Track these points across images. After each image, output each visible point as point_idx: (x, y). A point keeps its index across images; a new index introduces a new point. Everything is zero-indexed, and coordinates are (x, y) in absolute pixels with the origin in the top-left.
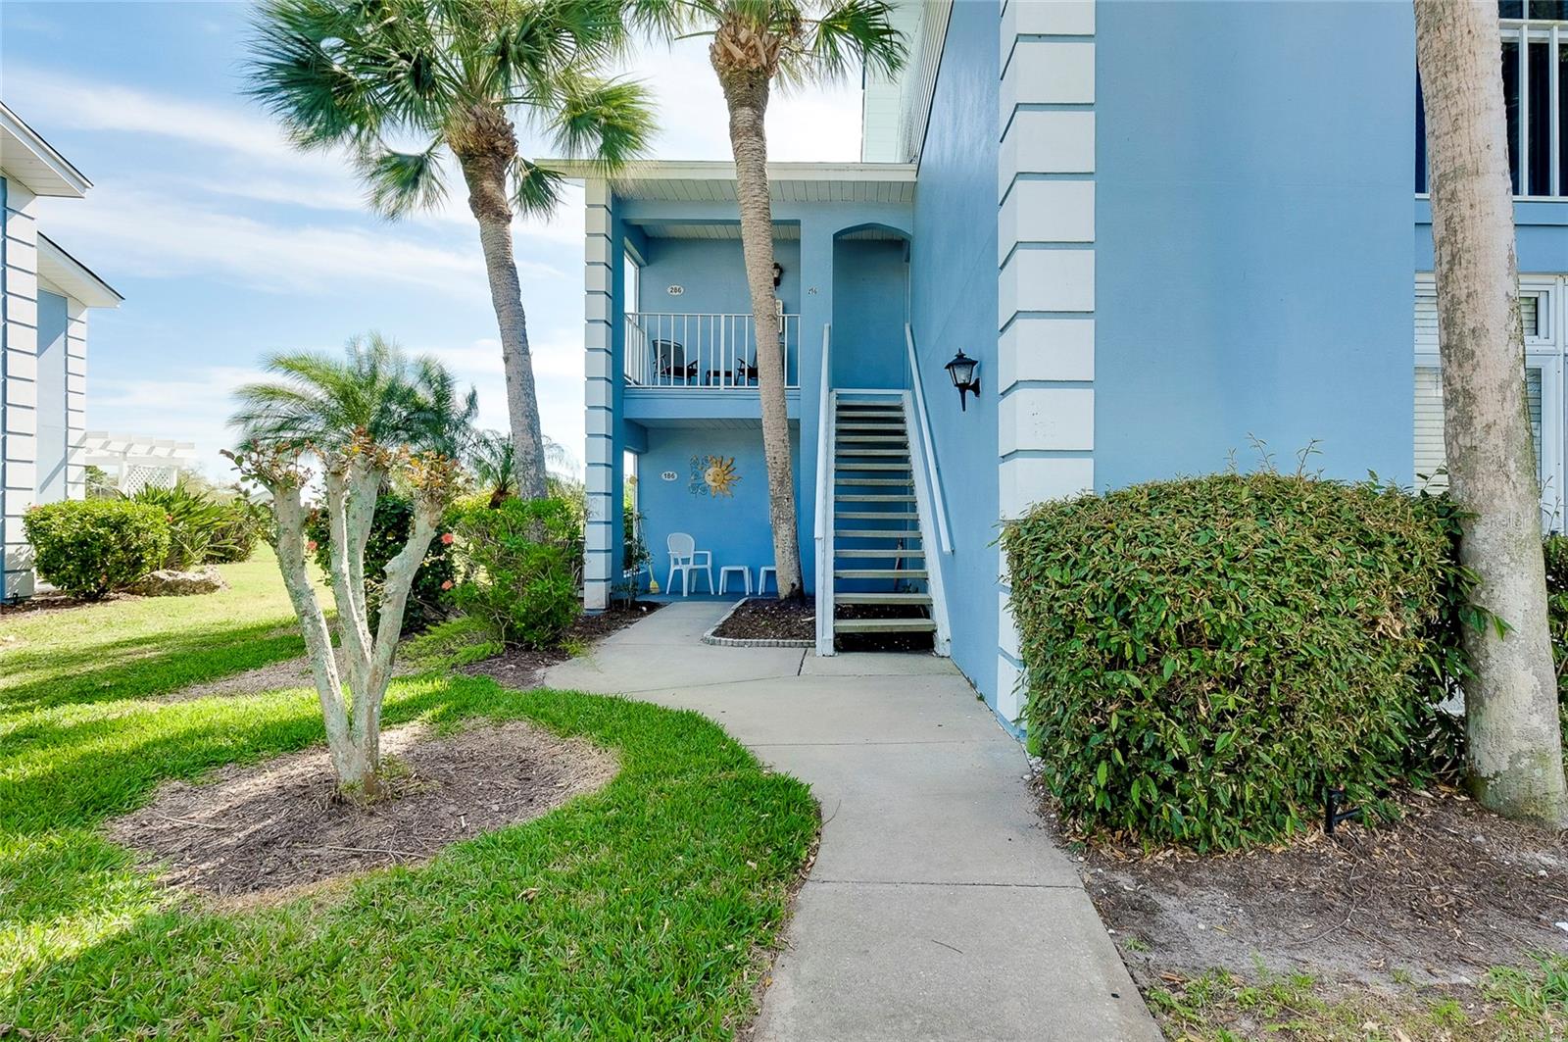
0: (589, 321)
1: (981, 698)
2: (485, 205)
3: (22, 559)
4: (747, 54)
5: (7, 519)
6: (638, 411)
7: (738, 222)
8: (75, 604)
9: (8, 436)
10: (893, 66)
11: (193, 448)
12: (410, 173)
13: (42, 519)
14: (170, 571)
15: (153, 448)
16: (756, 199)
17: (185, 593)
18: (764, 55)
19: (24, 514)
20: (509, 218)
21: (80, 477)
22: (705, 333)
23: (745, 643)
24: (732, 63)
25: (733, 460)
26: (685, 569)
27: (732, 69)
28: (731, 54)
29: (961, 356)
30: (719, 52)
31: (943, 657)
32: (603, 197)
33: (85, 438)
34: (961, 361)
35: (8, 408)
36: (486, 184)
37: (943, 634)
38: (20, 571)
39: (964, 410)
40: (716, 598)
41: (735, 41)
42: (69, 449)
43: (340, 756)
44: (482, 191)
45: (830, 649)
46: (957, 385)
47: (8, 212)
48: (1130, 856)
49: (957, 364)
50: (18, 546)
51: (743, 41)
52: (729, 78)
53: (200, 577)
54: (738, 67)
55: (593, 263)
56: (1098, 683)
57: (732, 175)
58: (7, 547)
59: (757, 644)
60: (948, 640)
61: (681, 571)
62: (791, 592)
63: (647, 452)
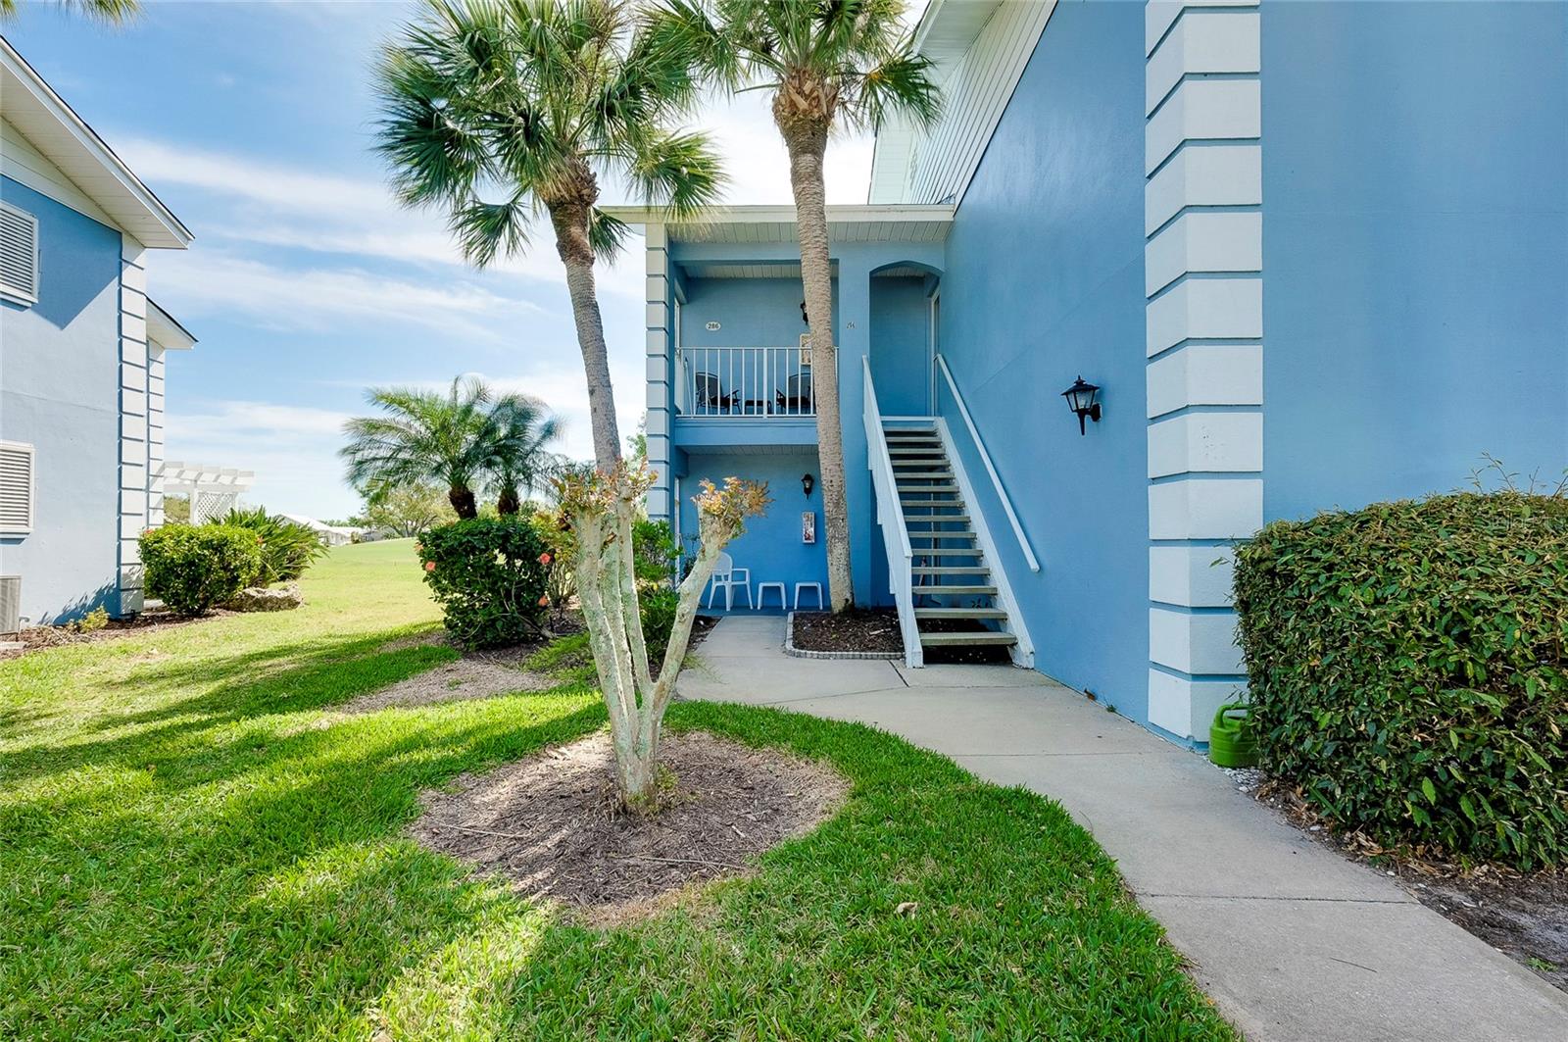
0: (649, 355)
1: (1112, 709)
2: (569, 249)
3: (134, 578)
4: (810, 104)
5: (123, 542)
6: (690, 439)
7: (799, 262)
8: (182, 619)
9: (124, 466)
10: (927, 116)
11: (253, 476)
12: (493, 222)
13: (155, 542)
14: (258, 589)
15: (218, 477)
16: (817, 239)
17: (271, 609)
18: (825, 106)
19: (138, 537)
20: (592, 261)
21: (159, 503)
22: (749, 365)
23: (830, 655)
24: (795, 113)
25: (767, 483)
26: (728, 585)
27: (796, 119)
28: (795, 104)
29: (1080, 383)
30: (784, 103)
31: (1027, 668)
32: (661, 242)
33: (163, 468)
34: (1081, 388)
35: (124, 441)
36: (573, 229)
37: (1025, 646)
38: (133, 589)
39: (1083, 433)
40: (755, 612)
41: (800, 92)
42: (151, 478)
43: (629, 768)
44: (569, 236)
45: (919, 660)
46: (1078, 410)
47: (123, 263)
48: (1444, 871)
49: (1078, 391)
50: (131, 567)
51: (807, 92)
52: (792, 127)
53: (283, 594)
54: (801, 116)
55: (654, 302)
56: (1433, 700)
57: (793, 218)
58: (123, 568)
59: (842, 657)
60: (1032, 653)
61: (724, 587)
62: (845, 608)
63: (687, 476)
